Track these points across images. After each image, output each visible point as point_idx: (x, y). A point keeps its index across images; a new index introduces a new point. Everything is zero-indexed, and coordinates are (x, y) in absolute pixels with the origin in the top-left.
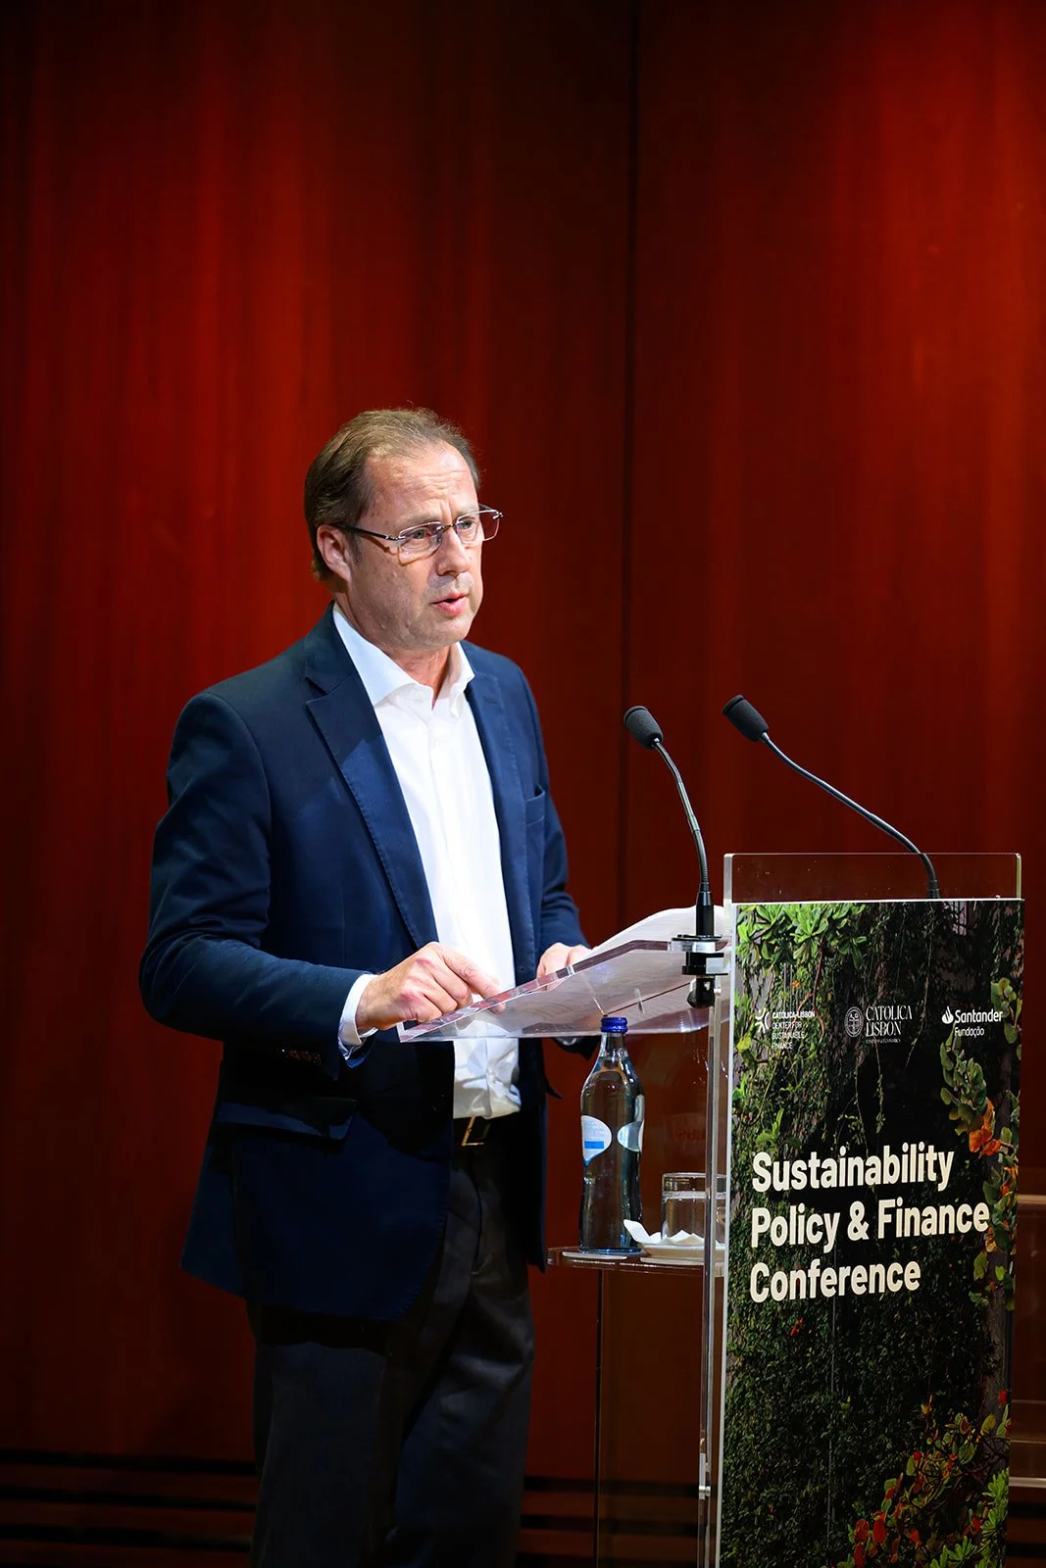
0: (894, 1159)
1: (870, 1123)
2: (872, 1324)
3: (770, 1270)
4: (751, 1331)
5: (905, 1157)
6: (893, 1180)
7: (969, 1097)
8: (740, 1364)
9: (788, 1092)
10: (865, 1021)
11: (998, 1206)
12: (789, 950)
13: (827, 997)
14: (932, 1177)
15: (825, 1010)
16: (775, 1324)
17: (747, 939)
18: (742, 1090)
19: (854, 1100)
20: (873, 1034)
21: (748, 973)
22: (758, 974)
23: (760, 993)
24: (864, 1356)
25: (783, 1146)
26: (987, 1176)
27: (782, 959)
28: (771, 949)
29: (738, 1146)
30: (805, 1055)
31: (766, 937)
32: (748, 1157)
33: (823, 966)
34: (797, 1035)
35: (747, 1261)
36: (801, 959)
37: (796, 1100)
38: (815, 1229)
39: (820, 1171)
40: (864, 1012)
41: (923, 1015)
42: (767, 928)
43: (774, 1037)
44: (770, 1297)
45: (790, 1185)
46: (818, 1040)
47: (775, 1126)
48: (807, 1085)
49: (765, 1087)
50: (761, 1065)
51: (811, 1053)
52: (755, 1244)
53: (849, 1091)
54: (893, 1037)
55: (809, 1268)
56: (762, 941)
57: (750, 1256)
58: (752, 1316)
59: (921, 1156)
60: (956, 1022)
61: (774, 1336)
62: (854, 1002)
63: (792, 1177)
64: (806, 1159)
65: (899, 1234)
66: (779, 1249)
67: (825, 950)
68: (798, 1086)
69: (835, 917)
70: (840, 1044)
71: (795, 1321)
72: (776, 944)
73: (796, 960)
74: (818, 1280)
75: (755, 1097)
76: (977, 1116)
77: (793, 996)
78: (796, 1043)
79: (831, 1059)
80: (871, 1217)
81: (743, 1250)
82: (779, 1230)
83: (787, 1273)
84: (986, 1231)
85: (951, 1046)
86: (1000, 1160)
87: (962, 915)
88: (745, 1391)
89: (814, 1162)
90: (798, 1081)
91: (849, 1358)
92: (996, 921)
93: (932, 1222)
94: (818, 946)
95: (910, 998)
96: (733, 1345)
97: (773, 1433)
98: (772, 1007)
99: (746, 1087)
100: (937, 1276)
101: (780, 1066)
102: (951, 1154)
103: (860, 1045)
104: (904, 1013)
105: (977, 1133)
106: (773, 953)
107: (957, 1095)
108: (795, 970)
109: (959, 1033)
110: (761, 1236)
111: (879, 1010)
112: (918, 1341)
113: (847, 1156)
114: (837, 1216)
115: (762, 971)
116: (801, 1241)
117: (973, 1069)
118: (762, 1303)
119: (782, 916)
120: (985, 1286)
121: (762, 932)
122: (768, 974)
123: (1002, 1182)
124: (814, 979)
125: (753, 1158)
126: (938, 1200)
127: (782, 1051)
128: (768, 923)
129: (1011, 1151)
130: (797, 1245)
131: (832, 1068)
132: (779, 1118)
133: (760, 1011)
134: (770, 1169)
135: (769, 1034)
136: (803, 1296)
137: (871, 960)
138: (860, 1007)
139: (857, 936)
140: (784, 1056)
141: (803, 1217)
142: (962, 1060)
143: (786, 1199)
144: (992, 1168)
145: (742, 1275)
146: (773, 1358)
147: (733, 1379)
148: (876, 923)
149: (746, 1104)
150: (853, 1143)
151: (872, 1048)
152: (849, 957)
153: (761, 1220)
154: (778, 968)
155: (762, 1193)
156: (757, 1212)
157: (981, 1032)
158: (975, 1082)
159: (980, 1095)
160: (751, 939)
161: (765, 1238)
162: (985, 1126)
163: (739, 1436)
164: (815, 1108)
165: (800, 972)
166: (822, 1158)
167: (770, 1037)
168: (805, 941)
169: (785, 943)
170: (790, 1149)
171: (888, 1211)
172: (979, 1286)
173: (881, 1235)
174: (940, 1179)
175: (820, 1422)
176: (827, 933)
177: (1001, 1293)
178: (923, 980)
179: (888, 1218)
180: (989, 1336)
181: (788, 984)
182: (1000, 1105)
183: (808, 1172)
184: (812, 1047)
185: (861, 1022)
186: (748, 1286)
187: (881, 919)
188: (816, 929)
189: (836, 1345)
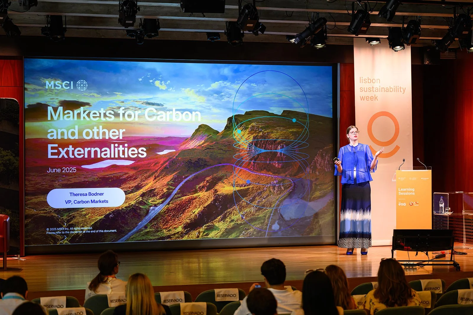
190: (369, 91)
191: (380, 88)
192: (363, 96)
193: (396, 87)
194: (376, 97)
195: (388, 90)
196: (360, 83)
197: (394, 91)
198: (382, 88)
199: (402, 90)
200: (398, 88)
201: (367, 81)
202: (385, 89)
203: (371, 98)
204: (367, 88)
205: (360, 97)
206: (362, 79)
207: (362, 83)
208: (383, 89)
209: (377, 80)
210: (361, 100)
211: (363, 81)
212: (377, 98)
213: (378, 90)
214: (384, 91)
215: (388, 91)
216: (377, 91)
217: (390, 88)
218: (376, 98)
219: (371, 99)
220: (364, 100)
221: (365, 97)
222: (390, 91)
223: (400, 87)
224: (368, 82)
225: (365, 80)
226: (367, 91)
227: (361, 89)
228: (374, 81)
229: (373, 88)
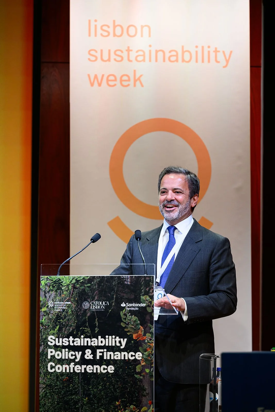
0: (103, 340)
1: (93, 330)
2: (95, 380)
3: (55, 365)
4: (48, 379)
5: (107, 340)
6: (103, 344)
7: (133, 325)
8: (45, 386)
9: (61, 321)
10: (90, 305)
11: (146, 353)
12: (60, 287)
13: (75, 299)
14: (118, 344)
15: (75, 302)
16: (57, 377)
17: (44, 284)
18: (43, 320)
19: (87, 324)
20: (93, 308)
21: (45, 292)
22: (49, 293)
23: (50, 297)
24: (92, 388)
25: (59, 335)
26: (141, 345)
27: (58, 289)
28: (53, 287)
29: (42, 334)
30: (67, 312)
31: (52, 284)
32: (46, 337)
33: (73, 291)
34: (64, 308)
35: (46, 362)
36: (65, 289)
37: (64, 323)
38: (72, 355)
39: (73, 342)
40: (90, 303)
41: (113, 304)
42: (52, 282)
43: (55, 308)
44: (55, 371)
45: (62, 344)
46: (72, 309)
47: (56, 330)
48: (68, 320)
49: (52, 320)
50: (50, 315)
51: (69, 312)
52: (49, 357)
53: (85, 322)
54: (101, 309)
55: (70, 365)
56: (50, 285)
57: (47, 361)
58: (48, 375)
59: (114, 340)
60: (127, 306)
61: (57, 380)
62: (85, 300)
63: (63, 342)
64: (68, 338)
65: (105, 358)
66: (58, 360)
67: (74, 287)
68: (64, 320)
69: (78, 279)
70: (81, 310)
71: (65, 377)
72: (56, 286)
73: (63, 290)
74: (74, 368)
75: (48, 322)
76: (136, 331)
77: (62, 299)
78: (64, 310)
79: (77, 314)
80: (94, 353)
81: (45, 359)
82: (58, 355)
83: (62, 365)
84: (141, 359)
85: (125, 312)
86: (146, 341)
87: (128, 279)
88: (47, 393)
89: (71, 339)
90: (65, 319)
91: (86, 388)
92: (142, 281)
93: (118, 356)
94: (72, 286)
95: (108, 299)
96: (42, 382)
97: (58, 404)
98: (54, 301)
99: (45, 320)
100: (121, 370)
101: (58, 315)
102: (126, 340)
103: (88, 311)
104: (105, 303)
105: (136, 335)
106: (54, 288)
107: (128, 324)
108: (63, 292)
109: (129, 309)
110: (51, 356)
111: (96, 303)
112: (114, 386)
113: (84, 338)
114: (80, 353)
115: (51, 292)
116: (67, 358)
117: (134, 318)
118: (52, 372)
119: (57, 279)
120: (141, 373)
121: (50, 283)
122: (53, 293)
123: (147, 347)
124: (70, 294)
125: (48, 337)
126: (121, 351)
127: (58, 311)
128: (52, 280)
129: (150, 340)
130: (65, 359)
131: (78, 316)
132: (58, 327)
133: (50, 302)
134: (55, 340)
135: (53, 307)
136: (68, 371)
137: (93, 290)
138: (88, 302)
139: (87, 284)
140: (59, 313)
141: (68, 352)
142: (130, 316)
143: (60, 347)
144: (143, 344)
145: (45, 365)
146: (57, 386)
147: (42, 390)
148: (94, 281)
149: (45, 324)
150: (86, 335)
151: (93, 312)
152: (84, 290)
153: (51, 352)
154: (56, 291)
155: (51, 346)
156: (49, 350)
157: (137, 309)
158: (135, 321)
159: (137, 324)
160: (46, 284)
161: (53, 357)
162: (140, 333)
163: (45, 404)
164: (71, 326)
165: (65, 293)
166: (74, 337)
167: (54, 308)
168: (67, 285)
169: (59, 286)
170: (62, 335)
171: (100, 352)
172: (139, 373)
173: (98, 358)
174: (121, 345)
175: (76, 403)
176: (75, 283)
177: (148, 376)
178: (113, 295)
179: (101, 354)
180: (143, 386)
181: (60, 295)
182: (145, 328)
183: (69, 341)
184: (70, 311)
185: (89, 305)
186: (47, 367)
187: (96, 280)
188: (70, 282)
189: (81, 385)
190: (115, 60)
191: (150, 51)
192: (96, 77)
193: (203, 47)
194: (137, 77)
195: (177, 56)
196: (90, 35)
197: (197, 61)
198: (157, 52)
199: (220, 57)
200: (209, 52)
201: (111, 30)
202: (167, 55)
203: (121, 81)
204: (109, 51)
205: (89, 75)
206: (96, 26)
207: (96, 35)
208: (160, 54)
209: (142, 27)
210: (92, 85)
211: (99, 31)
212: (142, 79)
213: (144, 55)
214: (164, 61)
215: (177, 61)
216: (140, 58)
217: (183, 52)
218: (139, 79)
219: (124, 83)
220: (100, 85)
221: (103, 76)
222: (183, 61)
223: (216, 48)
224: (115, 35)
225: (105, 28)
226: (109, 60)
227: (93, 53)
228: (132, 31)
229: (129, 50)
